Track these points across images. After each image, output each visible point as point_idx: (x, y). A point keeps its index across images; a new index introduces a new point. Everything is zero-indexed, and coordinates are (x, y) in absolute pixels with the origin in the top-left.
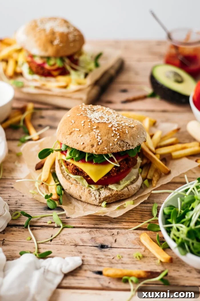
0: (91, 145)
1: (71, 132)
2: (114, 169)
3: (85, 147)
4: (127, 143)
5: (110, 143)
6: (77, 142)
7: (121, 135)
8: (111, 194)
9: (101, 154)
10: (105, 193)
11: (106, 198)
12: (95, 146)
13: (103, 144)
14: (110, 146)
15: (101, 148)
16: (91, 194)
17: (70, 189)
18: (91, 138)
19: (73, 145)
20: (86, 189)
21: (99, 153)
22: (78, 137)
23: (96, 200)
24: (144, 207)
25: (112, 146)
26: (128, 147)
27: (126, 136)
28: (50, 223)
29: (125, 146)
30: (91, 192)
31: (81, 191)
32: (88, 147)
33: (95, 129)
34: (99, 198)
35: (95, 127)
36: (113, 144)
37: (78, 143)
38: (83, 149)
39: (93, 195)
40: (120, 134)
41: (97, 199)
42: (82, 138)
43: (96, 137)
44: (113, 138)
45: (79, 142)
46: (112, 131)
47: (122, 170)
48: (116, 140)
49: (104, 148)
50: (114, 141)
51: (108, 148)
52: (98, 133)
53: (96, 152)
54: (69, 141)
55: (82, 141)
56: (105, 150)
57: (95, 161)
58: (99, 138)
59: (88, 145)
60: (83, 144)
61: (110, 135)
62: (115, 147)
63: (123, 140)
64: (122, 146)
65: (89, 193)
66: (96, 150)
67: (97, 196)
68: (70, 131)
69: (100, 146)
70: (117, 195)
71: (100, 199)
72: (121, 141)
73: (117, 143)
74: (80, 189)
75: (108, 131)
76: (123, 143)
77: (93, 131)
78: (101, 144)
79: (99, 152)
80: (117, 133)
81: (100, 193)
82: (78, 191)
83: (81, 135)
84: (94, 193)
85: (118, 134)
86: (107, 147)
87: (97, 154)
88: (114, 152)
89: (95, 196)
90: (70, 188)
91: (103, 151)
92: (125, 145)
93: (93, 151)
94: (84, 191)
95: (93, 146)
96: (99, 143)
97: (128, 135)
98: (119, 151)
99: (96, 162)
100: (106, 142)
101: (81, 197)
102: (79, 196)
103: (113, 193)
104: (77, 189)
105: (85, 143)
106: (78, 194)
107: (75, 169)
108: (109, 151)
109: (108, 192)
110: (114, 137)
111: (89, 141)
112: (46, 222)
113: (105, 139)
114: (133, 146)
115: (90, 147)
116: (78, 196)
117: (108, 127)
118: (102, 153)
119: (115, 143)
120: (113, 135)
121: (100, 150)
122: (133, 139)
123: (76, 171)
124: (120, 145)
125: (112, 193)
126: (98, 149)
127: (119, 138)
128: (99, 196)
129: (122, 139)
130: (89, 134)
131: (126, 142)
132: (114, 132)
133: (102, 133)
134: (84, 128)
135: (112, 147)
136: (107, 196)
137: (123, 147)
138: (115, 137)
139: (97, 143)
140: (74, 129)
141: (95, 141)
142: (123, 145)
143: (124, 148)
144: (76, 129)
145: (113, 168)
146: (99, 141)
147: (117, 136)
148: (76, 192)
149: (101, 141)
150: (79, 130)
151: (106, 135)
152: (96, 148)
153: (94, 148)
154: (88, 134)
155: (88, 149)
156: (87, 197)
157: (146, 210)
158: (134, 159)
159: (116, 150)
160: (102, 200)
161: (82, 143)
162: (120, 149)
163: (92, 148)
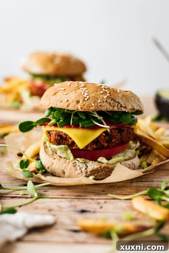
0: (77, 101)
1: (56, 93)
2: (104, 134)
3: (69, 104)
4: (119, 103)
5: (98, 100)
6: (61, 100)
7: (112, 94)
8: (100, 167)
9: (87, 110)
10: (92, 165)
11: (94, 172)
12: (81, 102)
13: (90, 100)
14: (98, 103)
15: (87, 104)
16: (76, 167)
17: (53, 165)
18: (76, 95)
19: (57, 104)
20: (71, 162)
21: (85, 110)
22: (62, 96)
23: (81, 173)
24: (141, 184)
25: (100, 102)
26: (120, 108)
27: (117, 94)
28: (23, 195)
29: (116, 106)
30: (76, 165)
31: (65, 164)
32: (73, 103)
33: (82, 87)
34: (85, 171)
35: (82, 86)
36: (102, 101)
37: (62, 102)
38: (68, 107)
39: (78, 168)
40: (110, 92)
41: (83, 172)
42: (67, 95)
43: (83, 93)
44: (101, 95)
45: (63, 100)
46: (102, 90)
47: (114, 140)
48: (105, 97)
49: (91, 104)
50: (103, 98)
51: (96, 105)
52: (85, 91)
53: (81, 108)
54: (52, 101)
55: (67, 98)
56: (92, 106)
57: (81, 124)
58: (86, 94)
59: (73, 102)
60: (68, 101)
61: (98, 93)
62: (104, 104)
63: (114, 99)
64: (112, 105)
65: (74, 166)
66: (82, 106)
67: (83, 170)
68: (54, 92)
69: (86, 102)
70: (107, 170)
71: (86, 173)
72: (111, 100)
73: (107, 101)
74: (64, 162)
75: (96, 89)
76: (113, 102)
77: (79, 89)
78: (87, 100)
79: (85, 108)
80: (106, 91)
81: (87, 166)
82: (61, 165)
83: (66, 93)
84: (80, 166)
85: (108, 92)
86: (94, 103)
87: (82, 111)
88: (102, 110)
89: (80, 169)
90: (53, 163)
91: (90, 107)
92: (116, 104)
93: (78, 108)
94: (68, 164)
95: (78, 102)
96: (86, 99)
97: (120, 95)
98: (109, 109)
99: (83, 126)
100: (93, 98)
101: (64, 172)
102: (63, 170)
103: (103, 165)
104: (60, 163)
105: (70, 100)
106: (61, 169)
107: (58, 135)
108: (97, 108)
109: (96, 165)
110: (103, 94)
111: (74, 97)
112: (19, 194)
113: (93, 96)
114: (125, 107)
115: (75, 103)
116: (61, 170)
117: (97, 86)
118: (89, 110)
119: (104, 100)
120: (102, 92)
121: (87, 106)
122: (126, 99)
123: (59, 138)
124: (110, 104)
125: (101, 165)
126: (84, 105)
127: (109, 96)
128: (86, 169)
129: (112, 98)
130: (75, 92)
131: (117, 102)
132: (104, 90)
133: (90, 91)
134: (70, 87)
135: (100, 104)
136: (95, 169)
137: (114, 106)
138: (105, 94)
139: (83, 99)
140: (59, 89)
141: (81, 97)
142: (114, 105)
143: (115, 108)
144: (61, 89)
145: (102, 133)
146: (85, 97)
147: (107, 94)
148: (59, 166)
149: (88, 97)
150: (64, 90)
151: (94, 92)
152: (82, 104)
153: (79, 104)
154: (73, 92)
155: (73, 105)
156: (71, 170)
157: (142, 186)
158: (129, 132)
159: (105, 108)
160: (89, 173)
161: (66, 100)
162: (110, 107)
163: (77, 104)
